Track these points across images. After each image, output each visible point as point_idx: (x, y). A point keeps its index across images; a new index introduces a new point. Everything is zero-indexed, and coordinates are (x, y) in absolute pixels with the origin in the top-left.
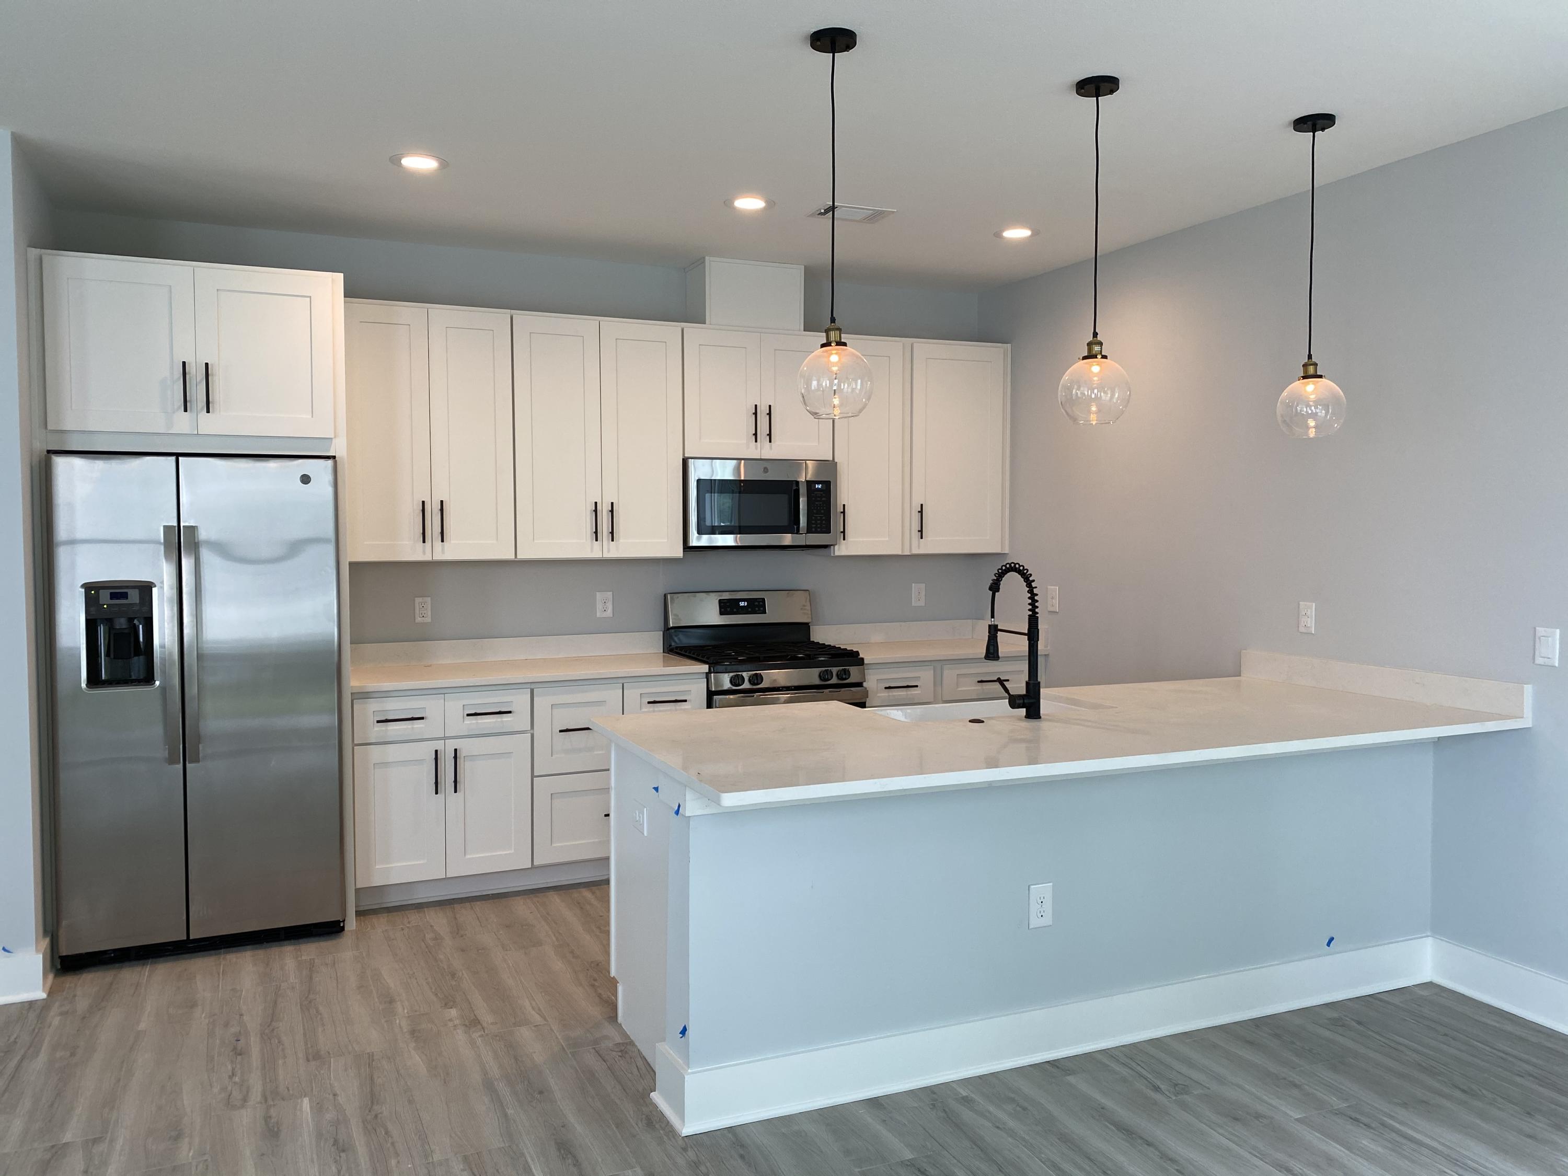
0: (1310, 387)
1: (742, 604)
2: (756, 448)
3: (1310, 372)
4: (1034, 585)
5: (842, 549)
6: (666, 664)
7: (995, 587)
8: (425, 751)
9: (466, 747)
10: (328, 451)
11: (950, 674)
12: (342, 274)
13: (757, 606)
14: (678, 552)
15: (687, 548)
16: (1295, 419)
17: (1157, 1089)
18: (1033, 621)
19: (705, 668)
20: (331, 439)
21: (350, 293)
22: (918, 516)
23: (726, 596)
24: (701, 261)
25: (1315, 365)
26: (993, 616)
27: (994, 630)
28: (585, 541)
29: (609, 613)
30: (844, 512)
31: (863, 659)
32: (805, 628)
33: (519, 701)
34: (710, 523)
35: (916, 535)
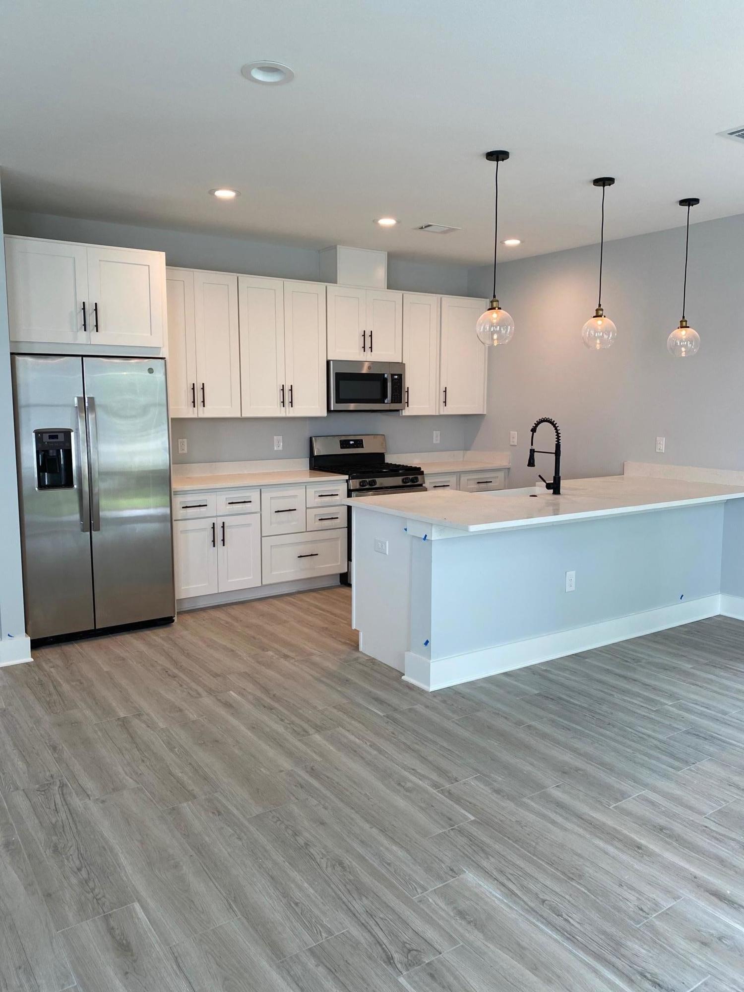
0: (683, 332)
1: (352, 442)
2: (364, 355)
3: (683, 325)
4: (558, 428)
5: (407, 412)
6: (311, 476)
7: (534, 430)
8: (208, 523)
9: (228, 521)
10: (159, 354)
11: (464, 479)
12: (164, 253)
13: (359, 444)
14: (325, 414)
15: (329, 410)
16: (676, 348)
17: (627, 661)
18: (558, 446)
19: (347, 477)
20: (160, 348)
21: (170, 263)
22: (443, 394)
23: (343, 438)
24: (334, 248)
25: (686, 321)
26: (532, 445)
27: (532, 452)
28: (276, 407)
29: (281, 448)
30: (408, 392)
31: (423, 472)
32: (381, 456)
33: (254, 496)
34: (341, 397)
35: (442, 404)
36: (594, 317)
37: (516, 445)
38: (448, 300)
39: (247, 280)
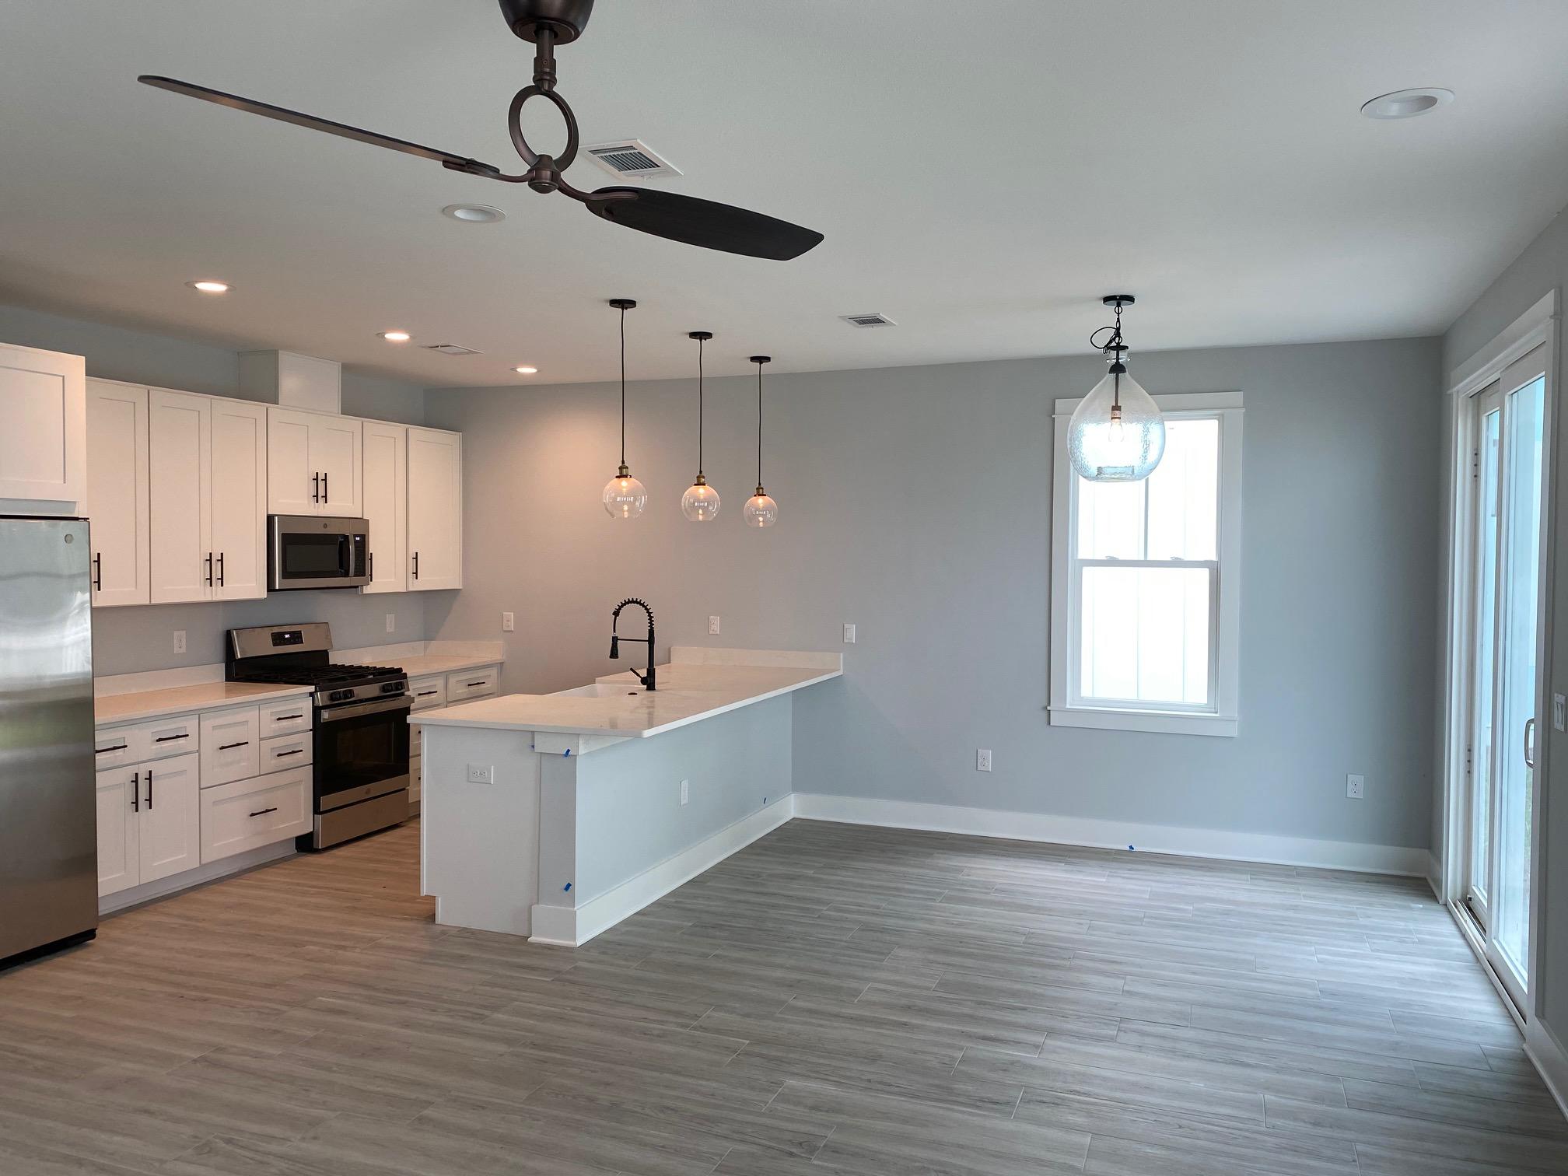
0: (761, 500)
1: (287, 636)
2: (315, 507)
3: (760, 493)
4: (651, 613)
5: (367, 590)
7: (616, 614)
8: (126, 774)
9: (157, 768)
10: (73, 512)
11: (452, 680)
12: (84, 358)
13: (296, 637)
14: (261, 593)
15: (270, 588)
16: (753, 517)
18: (651, 632)
19: (312, 688)
20: (75, 502)
21: (89, 372)
22: (412, 562)
23: (276, 630)
24: (275, 353)
25: (762, 489)
26: (614, 632)
27: (615, 640)
28: (198, 586)
29: (183, 650)
30: (371, 559)
31: (405, 674)
32: (325, 654)
33: (190, 725)
34: (289, 570)
35: (411, 576)
36: (695, 485)
37: (512, 631)
38: (418, 433)
39: (160, 395)
